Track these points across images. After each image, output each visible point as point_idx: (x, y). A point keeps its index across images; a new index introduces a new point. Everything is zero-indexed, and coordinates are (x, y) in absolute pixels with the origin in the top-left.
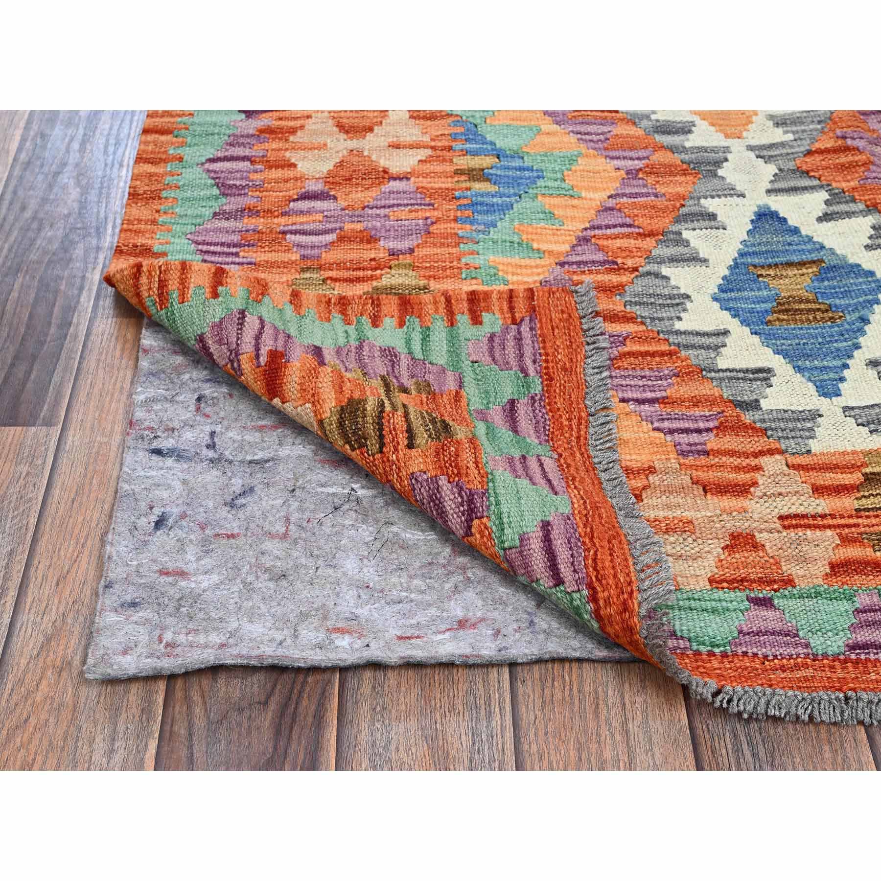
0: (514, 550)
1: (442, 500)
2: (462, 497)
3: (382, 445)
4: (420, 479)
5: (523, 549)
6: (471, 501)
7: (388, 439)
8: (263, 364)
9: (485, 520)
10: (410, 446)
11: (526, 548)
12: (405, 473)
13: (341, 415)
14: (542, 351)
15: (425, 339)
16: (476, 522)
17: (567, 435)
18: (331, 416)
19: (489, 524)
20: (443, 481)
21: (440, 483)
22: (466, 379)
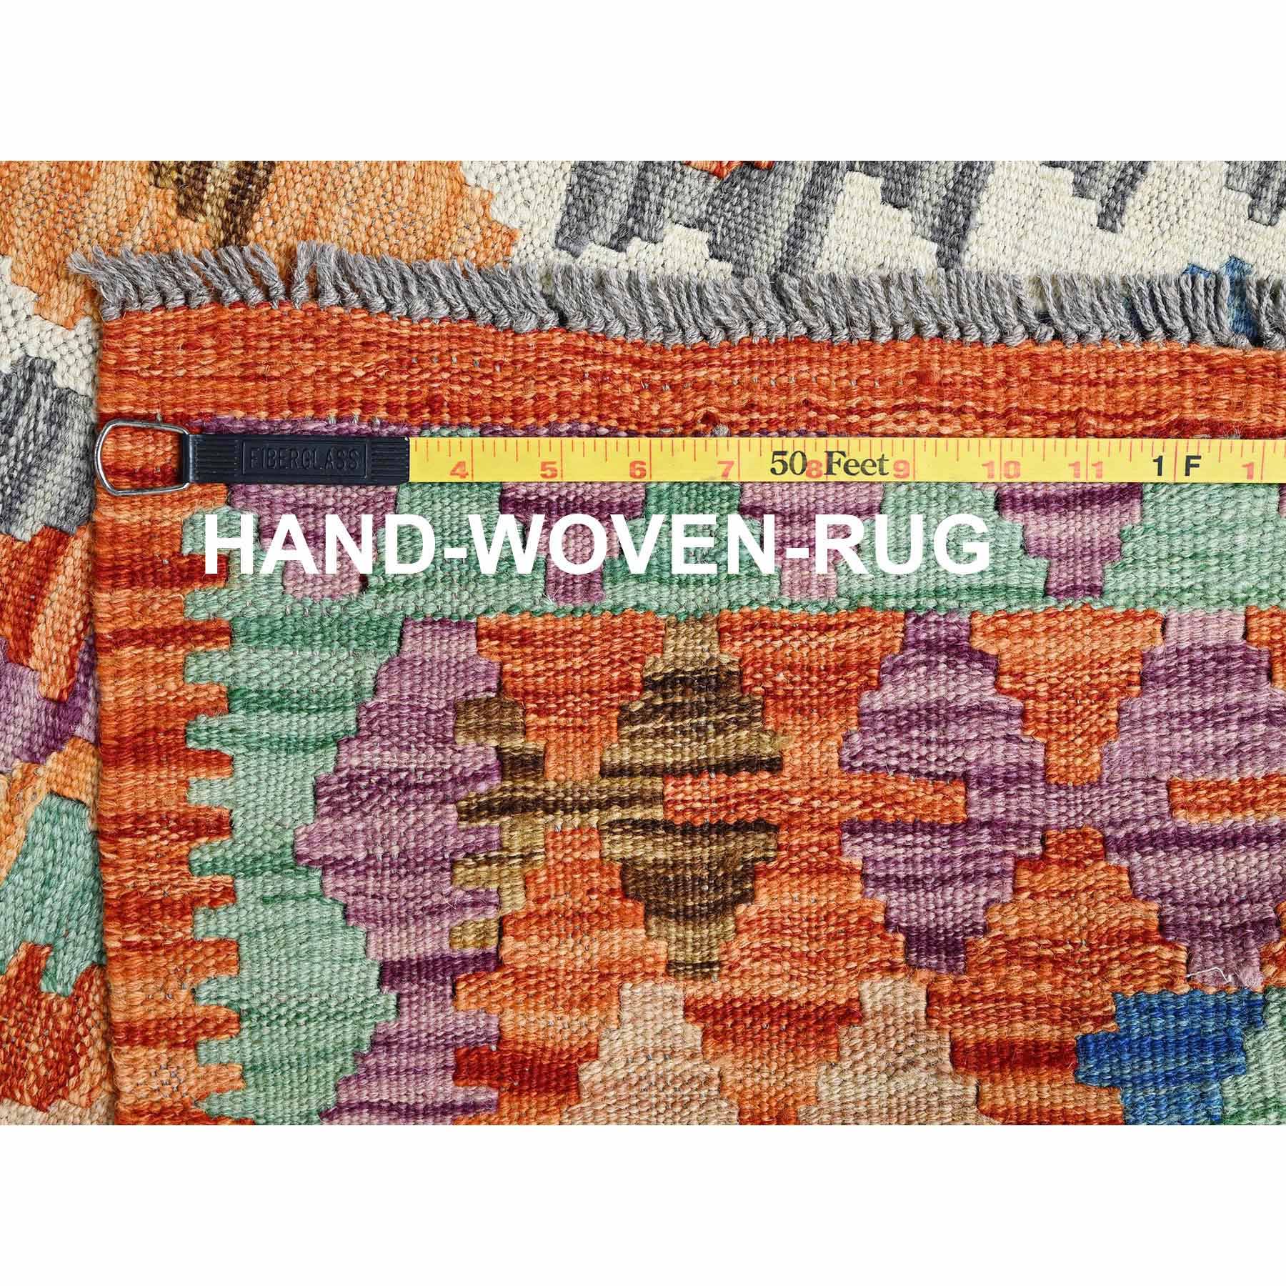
0: (1054, 572)
1: (914, 706)
2: (918, 664)
3: (762, 825)
4: (858, 749)
5: (1055, 553)
6: (931, 647)
7: (749, 812)
8: (494, 1095)
9: (978, 622)
10: (774, 765)
11: (1055, 546)
12: (836, 782)
13: (669, 915)
14: (333, 412)
15: (279, 702)
16: (978, 642)
17: (628, 388)
18: (667, 938)
19: (989, 612)
20: (874, 701)
21: (877, 706)
22: (430, 610)
